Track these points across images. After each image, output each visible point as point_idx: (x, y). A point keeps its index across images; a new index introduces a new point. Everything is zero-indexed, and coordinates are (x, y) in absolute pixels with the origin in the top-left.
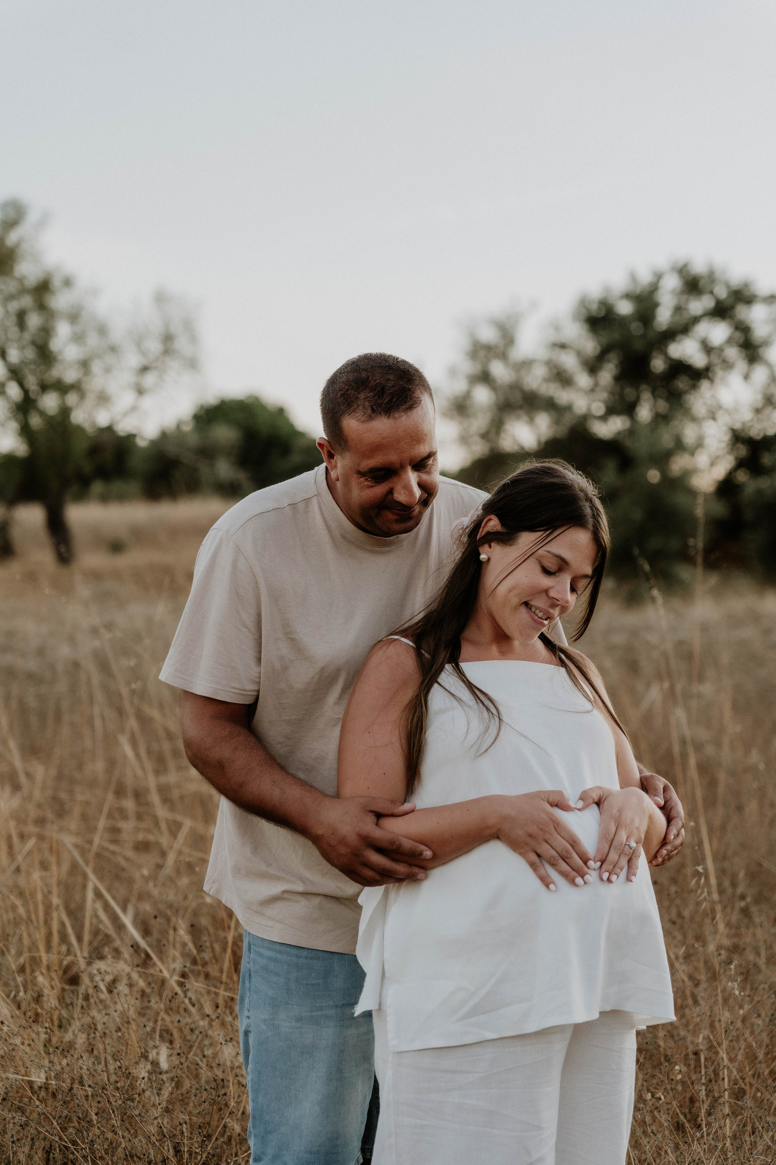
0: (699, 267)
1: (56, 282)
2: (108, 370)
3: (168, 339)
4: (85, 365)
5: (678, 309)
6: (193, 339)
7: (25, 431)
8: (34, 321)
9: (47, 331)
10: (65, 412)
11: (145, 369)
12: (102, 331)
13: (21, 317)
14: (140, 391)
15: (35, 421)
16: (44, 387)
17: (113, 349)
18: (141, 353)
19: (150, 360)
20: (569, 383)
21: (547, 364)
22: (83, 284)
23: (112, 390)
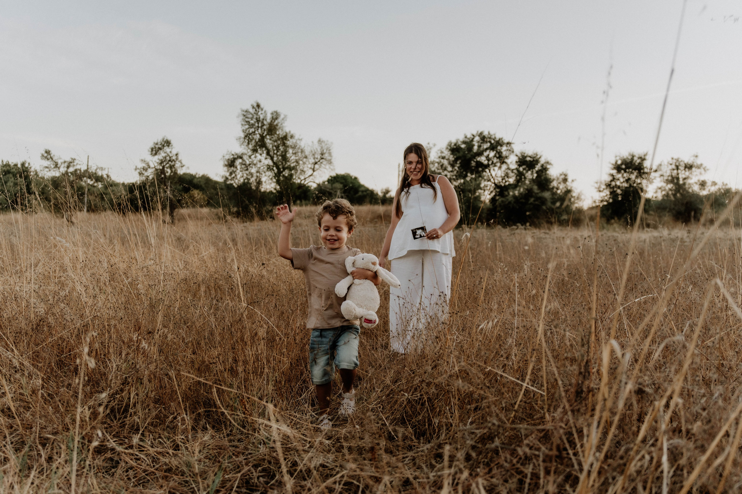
0: (486, 133)
1: (289, 136)
2: (304, 163)
3: (322, 154)
4: (297, 162)
5: (479, 147)
6: (330, 154)
7: (278, 182)
8: (281, 148)
9: (286, 151)
10: (291, 175)
11: (316, 163)
12: (302, 151)
13: (278, 147)
14: (314, 170)
15: (281, 178)
16: (284, 169)
17: (306, 157)
18: (314, 159)
19: (317, 161)
20: (445, 169)
21: (438, 163)
22: (297, 137)
23: (305, 169)
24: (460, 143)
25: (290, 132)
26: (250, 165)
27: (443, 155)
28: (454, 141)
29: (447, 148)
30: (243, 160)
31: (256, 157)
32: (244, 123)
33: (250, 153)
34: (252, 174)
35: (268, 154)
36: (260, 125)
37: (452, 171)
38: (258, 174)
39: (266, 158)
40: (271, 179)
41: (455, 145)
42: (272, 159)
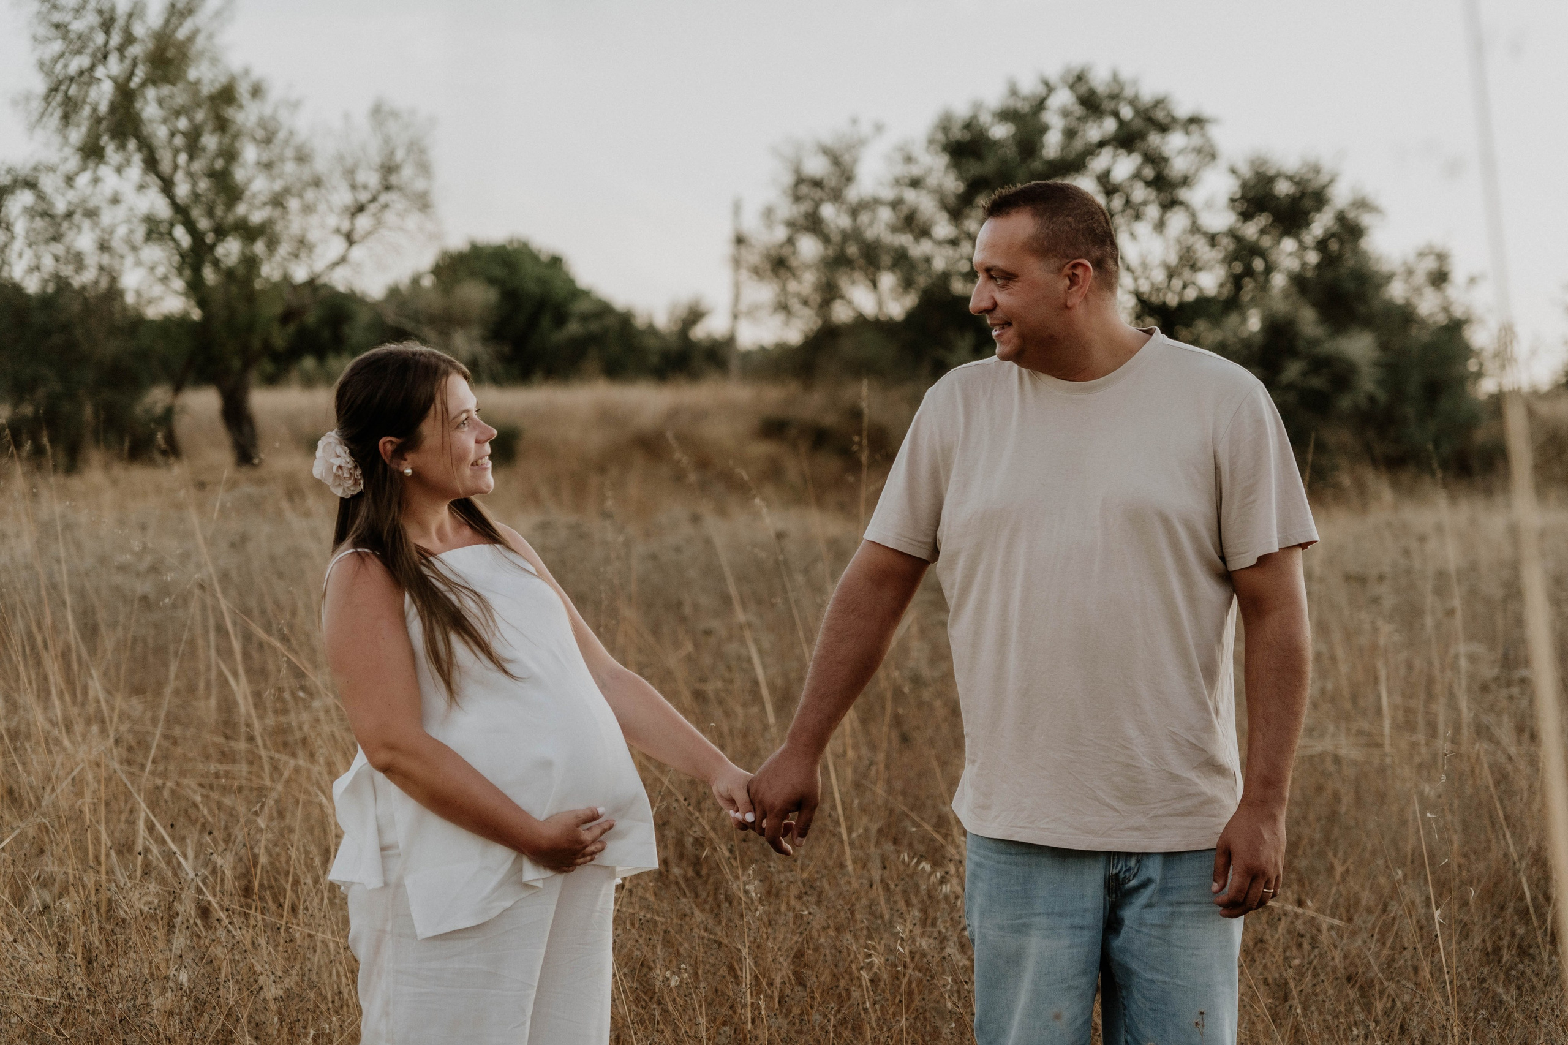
0: (1100, 80)
1: (243, 90)
2: (308, 209)
3: (388, 169)
5: (1070, 134)
6: (424, 168)
7: (195, 288)
8: (210, 141)
9: (230, 155)
10: (251, 263)
11: (361, 208)
12: (302, 158)
13: (192, 138)
14: (350, 239)
15: (209, 275)
16: (221, 232)
17: (317, 183)
18: (353, 187)
19: (364, 197)
20: (924, 232)
21: (895, 204)
22: (275, 93)
23: (313, 236)
24: (985, 119)
25: (247, 72)
26: (69, 215)
27: (915, 171)
28: (962, 110)
29: (931, 142)
30: (41, 196)
31: (96, 181)
32: (42, 31)
33: (73, 162)
34: (78, 261)
35: (151, 163)
36: (116, 39)
37: (954, 242)
38: (106, 259)
39: (141, 187)
40: (164, 280)
41: (968, 126)
42: (167, 187)
